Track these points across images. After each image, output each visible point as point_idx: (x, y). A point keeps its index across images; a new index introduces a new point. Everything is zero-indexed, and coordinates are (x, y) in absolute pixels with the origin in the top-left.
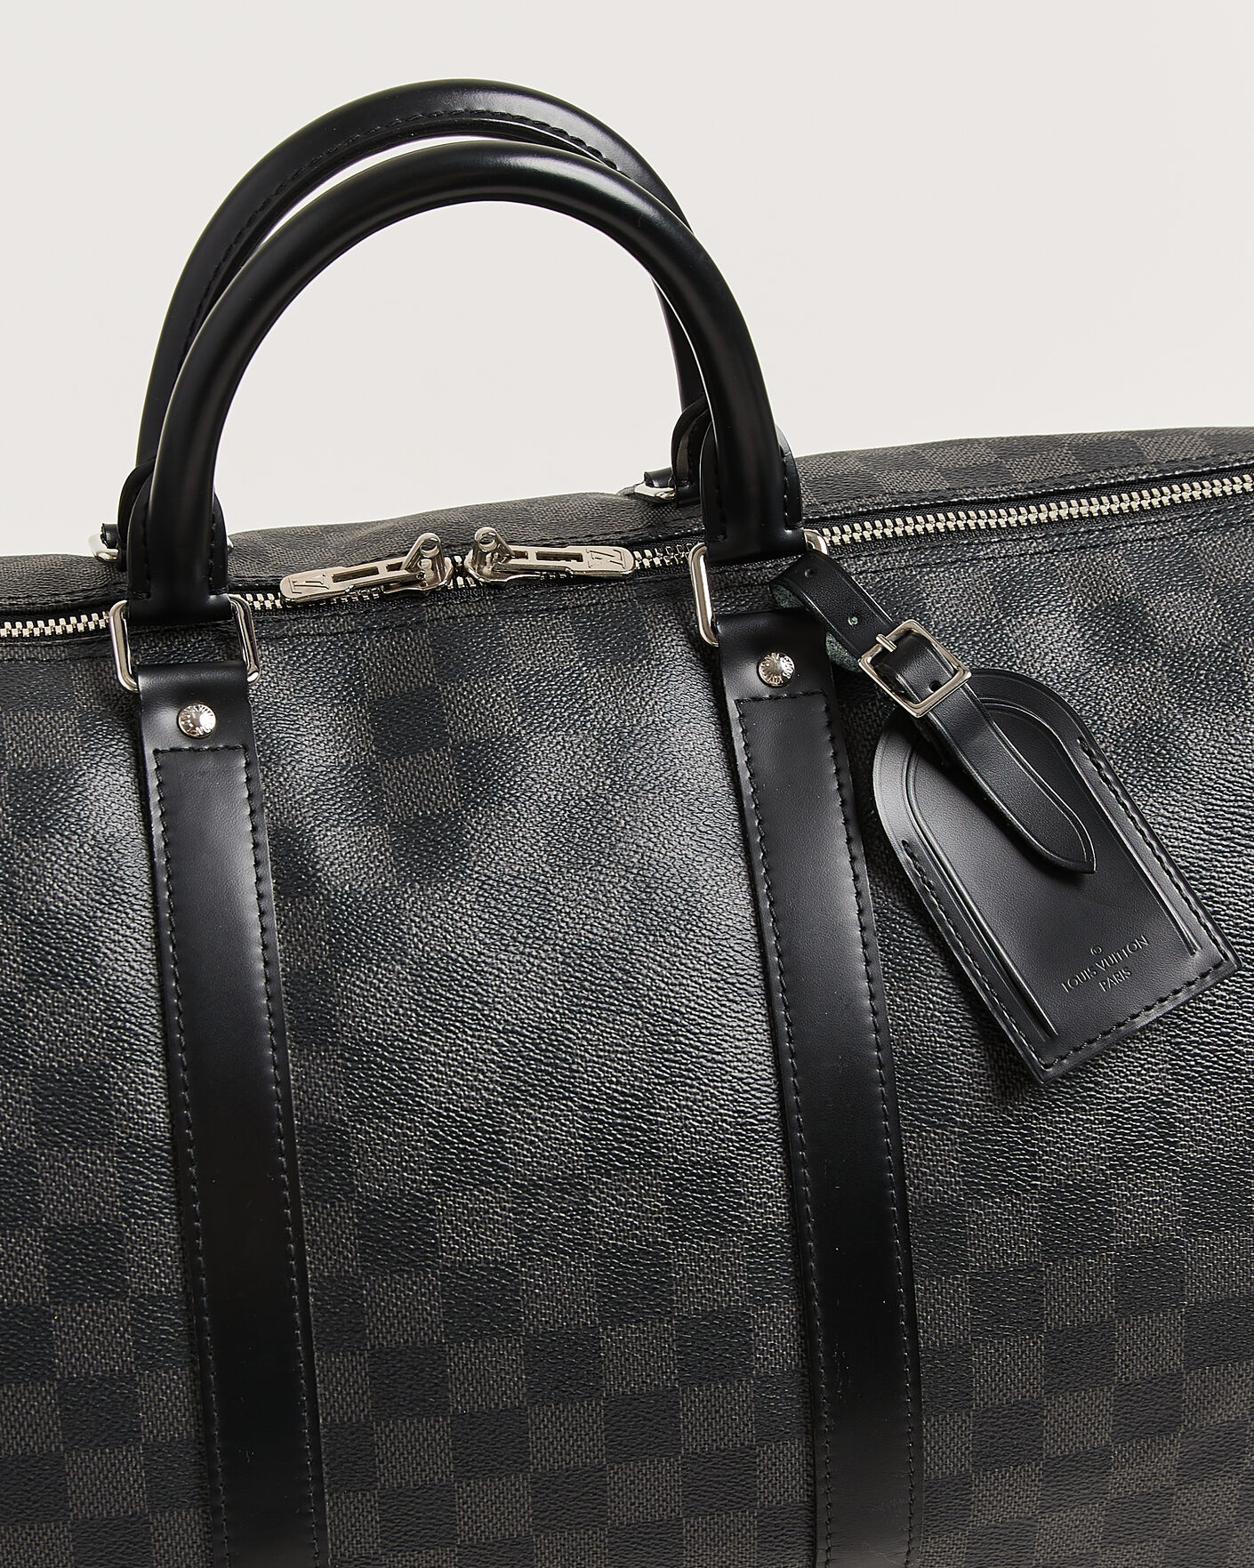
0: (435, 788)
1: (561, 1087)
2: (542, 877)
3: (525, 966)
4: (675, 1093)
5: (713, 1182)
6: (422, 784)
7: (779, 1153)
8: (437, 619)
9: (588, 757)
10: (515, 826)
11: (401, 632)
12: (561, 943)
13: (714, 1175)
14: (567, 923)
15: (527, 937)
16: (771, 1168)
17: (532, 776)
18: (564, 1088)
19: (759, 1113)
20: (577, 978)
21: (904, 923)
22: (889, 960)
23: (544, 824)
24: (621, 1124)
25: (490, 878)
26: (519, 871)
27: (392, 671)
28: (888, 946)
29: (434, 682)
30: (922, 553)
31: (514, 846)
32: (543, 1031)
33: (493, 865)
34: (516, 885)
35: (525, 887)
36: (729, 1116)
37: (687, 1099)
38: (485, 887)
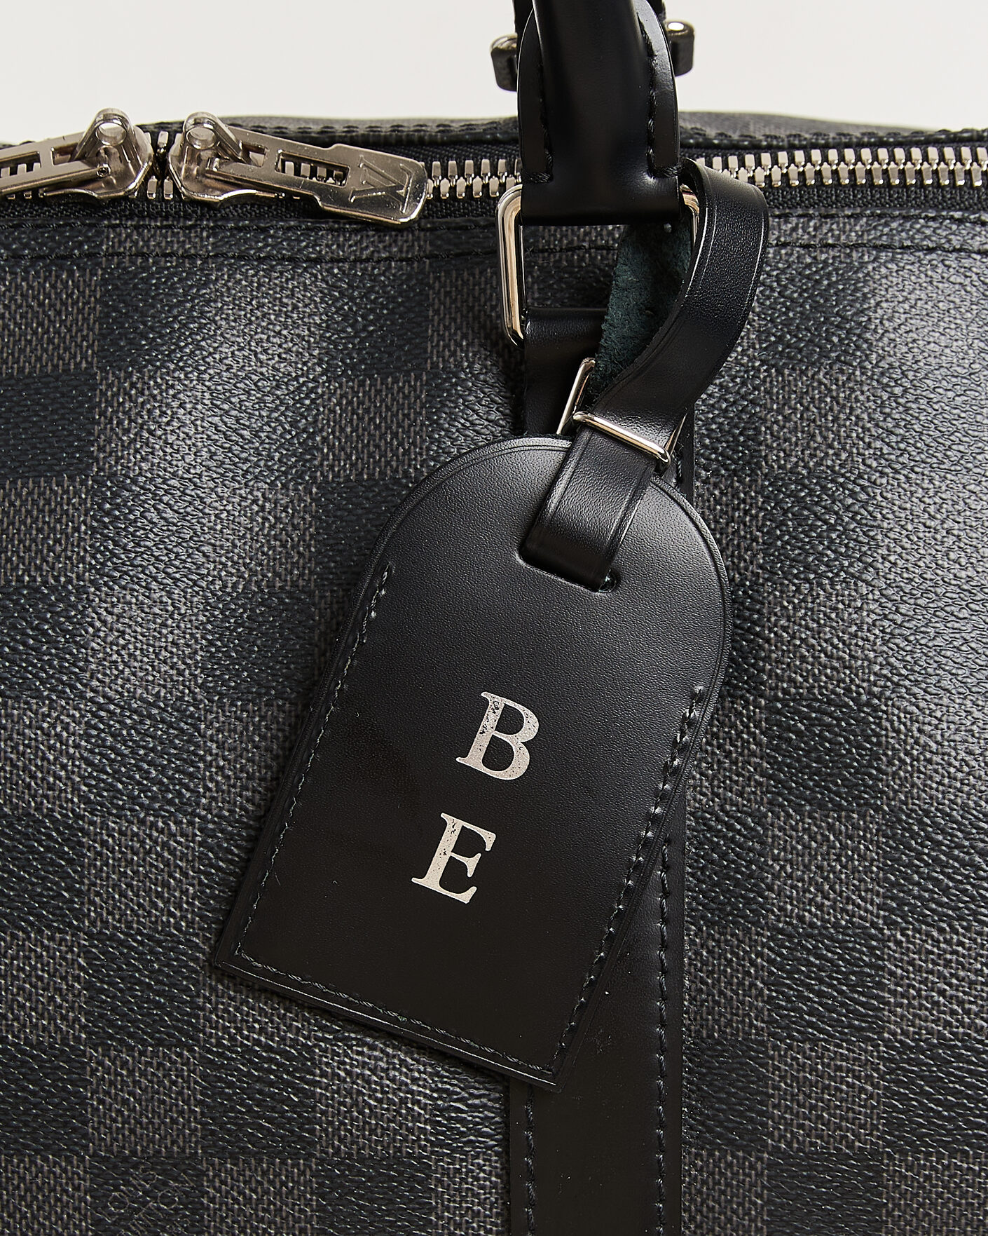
0: (57, 541)
1: (175, 1028)
2: (192, 709)
3: (143, 843)
4: (347, 1055)
5: (391, 1189)
6: (39, 530)
7: (497, 1154)
8: (119, 254)
9: (295, 527)
10: (164, 625)
11: (61, 268)
12: (204, 813)
13: (392, 1179)
14: (217, 782)
15: (153, 799)
16: (482, 1175)
17: (204, 549)
18: (180, 1031)
19: (471, 1094)
20: (219, 869)
21: (733, 839)
22: (701, 891)
23: (209, 627)
24: (260, 1092)
25: (111, 700)
26: (157, 695)
27: (35, 333)
28: (703, 869)
29: (91, 363)
30: (886, 224)
31: (157, 655)
32: (159, 943)
33: (120, 681)
34: (150, 716)
35: (163, 721)
36: (425, 1096)
37: (364, 1065)
38: (102, 713)
